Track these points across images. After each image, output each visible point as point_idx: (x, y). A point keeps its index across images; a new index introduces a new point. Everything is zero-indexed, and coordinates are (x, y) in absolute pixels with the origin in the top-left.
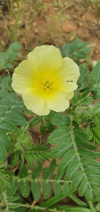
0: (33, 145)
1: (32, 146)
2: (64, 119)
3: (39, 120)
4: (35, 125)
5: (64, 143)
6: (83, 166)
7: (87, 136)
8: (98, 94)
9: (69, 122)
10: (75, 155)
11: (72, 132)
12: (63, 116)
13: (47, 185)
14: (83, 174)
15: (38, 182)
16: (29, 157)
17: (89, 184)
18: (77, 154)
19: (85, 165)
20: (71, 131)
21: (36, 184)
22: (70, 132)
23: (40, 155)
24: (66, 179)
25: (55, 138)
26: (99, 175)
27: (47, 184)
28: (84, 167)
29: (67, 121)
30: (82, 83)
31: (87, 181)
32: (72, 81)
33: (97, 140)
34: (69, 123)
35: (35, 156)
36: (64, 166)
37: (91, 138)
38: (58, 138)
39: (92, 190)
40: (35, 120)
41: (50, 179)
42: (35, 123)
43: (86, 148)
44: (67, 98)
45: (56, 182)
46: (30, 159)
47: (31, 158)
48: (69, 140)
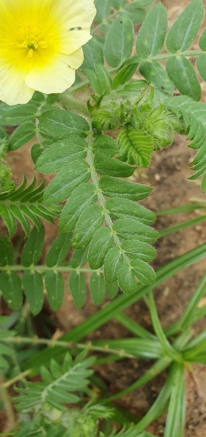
0: (12, 185)
1: (11, 188)
2: (73, 122)
3: (28, 135)
4: (20, 147)
5: (70, 170)
6: (111, 215)
7: (114, 149)
8: (152, 74)
9: (85, 130)
10: (94, 194)
11: (89, 150)
12: (71, 115)
13: (54, 278)
14: (111, 234)
15: (36, 272)
16: (9, 212)
17: (124, 255)
18: (99, 192)
19: (115, 214)
20: (87, 147)
21: (32, 276)
22: (86, 149)
23: (33, 210)
24: (74, 244)
25: (53, 160)
26: (145, 235)
27: (55, 274)
28: (114, 218)
29: (80, 127)
30: (122, 56)
31: (120, 247)
32: (80, 28)
33: (133, 153)
34: (86, 132)
35: (22, 212)
36: (70, 217)
37: (122, 151)
38: (58, 161)
39: (132, 267)
40: (18, 136)
41: (60, 265)
42: (18, 141)
43: (115, 176)
44: (70, 67)
45: (74, 272)
46: (10, 216)
47: (12, 215)
48: (82, 164)
